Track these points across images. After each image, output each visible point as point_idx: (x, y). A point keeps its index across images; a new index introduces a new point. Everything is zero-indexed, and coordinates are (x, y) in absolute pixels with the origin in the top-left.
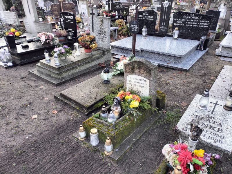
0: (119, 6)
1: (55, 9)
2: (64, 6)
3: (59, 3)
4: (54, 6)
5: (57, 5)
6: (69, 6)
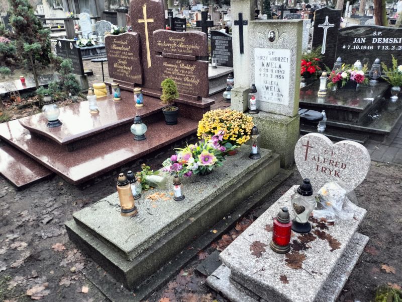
0: (369, 39)
1: (120, 54)
2: (159, 44)
3: (137, 32)
4: (116, 44)
5: (130, 40)
6: (180, 48)
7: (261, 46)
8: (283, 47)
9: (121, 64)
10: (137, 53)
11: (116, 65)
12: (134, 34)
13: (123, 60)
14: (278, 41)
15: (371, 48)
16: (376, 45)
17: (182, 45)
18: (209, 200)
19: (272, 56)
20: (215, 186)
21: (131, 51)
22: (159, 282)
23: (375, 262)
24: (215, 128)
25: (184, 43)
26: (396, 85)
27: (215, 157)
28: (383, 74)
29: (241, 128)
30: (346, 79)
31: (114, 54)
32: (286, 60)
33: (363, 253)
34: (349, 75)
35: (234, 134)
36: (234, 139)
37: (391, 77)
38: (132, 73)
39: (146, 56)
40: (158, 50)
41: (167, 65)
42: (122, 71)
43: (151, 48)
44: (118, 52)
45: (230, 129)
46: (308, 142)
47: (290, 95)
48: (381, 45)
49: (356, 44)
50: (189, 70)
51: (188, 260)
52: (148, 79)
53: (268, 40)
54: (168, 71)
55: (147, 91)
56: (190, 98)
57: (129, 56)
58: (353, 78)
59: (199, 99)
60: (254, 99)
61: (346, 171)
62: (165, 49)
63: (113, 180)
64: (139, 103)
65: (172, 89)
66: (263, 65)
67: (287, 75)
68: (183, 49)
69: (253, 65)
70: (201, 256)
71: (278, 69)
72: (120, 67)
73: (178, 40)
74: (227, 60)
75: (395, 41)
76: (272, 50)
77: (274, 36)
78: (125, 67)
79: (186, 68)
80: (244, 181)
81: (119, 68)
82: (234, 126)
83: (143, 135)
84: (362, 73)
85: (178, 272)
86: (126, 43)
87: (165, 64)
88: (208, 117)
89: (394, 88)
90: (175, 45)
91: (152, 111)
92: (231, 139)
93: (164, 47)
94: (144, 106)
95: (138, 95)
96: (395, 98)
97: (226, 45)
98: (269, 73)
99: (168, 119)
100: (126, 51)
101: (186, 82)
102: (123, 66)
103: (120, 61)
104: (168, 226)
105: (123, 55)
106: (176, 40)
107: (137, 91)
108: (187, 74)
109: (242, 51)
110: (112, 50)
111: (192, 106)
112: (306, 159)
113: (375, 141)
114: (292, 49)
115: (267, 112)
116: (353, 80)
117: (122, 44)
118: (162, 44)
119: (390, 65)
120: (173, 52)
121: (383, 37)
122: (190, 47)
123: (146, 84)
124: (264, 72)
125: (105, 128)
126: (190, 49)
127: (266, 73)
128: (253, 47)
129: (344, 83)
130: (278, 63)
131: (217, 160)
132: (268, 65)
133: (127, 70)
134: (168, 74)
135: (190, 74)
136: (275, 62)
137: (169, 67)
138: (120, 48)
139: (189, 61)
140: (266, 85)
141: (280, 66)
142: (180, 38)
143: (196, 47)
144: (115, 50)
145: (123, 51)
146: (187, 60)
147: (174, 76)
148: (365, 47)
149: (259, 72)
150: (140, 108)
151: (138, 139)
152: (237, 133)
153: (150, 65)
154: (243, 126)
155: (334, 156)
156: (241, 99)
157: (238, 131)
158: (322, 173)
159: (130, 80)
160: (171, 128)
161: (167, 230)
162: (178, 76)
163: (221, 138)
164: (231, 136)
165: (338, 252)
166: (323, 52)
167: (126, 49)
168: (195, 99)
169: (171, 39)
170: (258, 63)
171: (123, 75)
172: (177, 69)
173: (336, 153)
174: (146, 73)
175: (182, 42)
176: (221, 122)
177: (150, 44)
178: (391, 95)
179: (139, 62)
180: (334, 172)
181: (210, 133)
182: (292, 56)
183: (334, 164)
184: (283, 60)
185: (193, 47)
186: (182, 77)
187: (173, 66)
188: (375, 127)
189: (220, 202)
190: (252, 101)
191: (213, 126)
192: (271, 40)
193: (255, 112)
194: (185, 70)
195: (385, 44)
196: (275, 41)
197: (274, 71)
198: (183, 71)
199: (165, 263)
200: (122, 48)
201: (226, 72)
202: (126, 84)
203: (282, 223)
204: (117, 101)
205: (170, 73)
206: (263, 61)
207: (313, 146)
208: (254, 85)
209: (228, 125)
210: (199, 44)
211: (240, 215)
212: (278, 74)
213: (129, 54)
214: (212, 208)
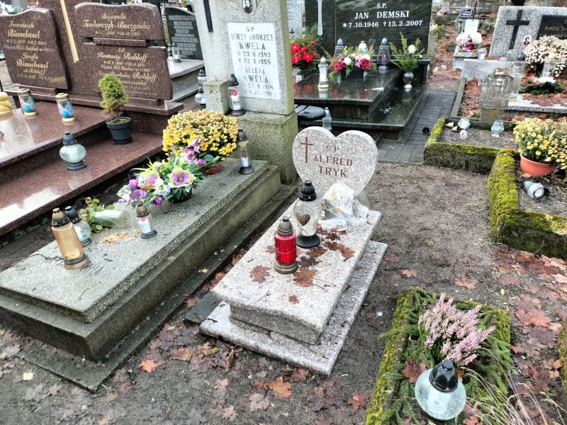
0: (373, 13)
1: (25, 45)
2: (87, 25)
3: (47, 7)
4: (15, 28)
5: (39, 21)
6: (120, 30)
7: (236, 20)
8: (265, 20)
9: (27, 61)
10: (54, 42)
11: (20, 63)
12: (44, 11)
13: (31, 53)
14: (257, 12)
15: (376, 24)
16: (381, 20)
17: (122, 25)
18: (191, 232)
19: (250, 34)
20: (198, 213)
21: (43, 38)
22: (136, 344)
23: (395, 269)
24: (187, 137)
25: (126, 22)
26: (409, 70)
27: (193, 175)
28: (393, 58)
29: (222, 133)
30: (350, 66)
31: (13, 45)
32: (270, 37)
33: (381, 262)
34: (354, 60)
35: (215, 142)
36: (216, 149)
37: (402, 61)
38: (49, 72)
39: (69, 45)
40: (86, 34)
41: (105, 56)
42: (31, 71)
43: (74, 32)
44: (20, 41)
45: (208, 135)
46: (307, 138)
47: (281, 85)
48: (387, 20)
49: (358, 21)
50: (140, 61)
51: (172, 310)
52: (76, 80)
53: (243, 11)
54: (106, 65)
55: (77, 99)
56: (146, 103)
57: (40, 47)
58: (358, 65)
59: (160, 102)
60: (236, 95)
61: (353, 168)
62: (97, 33)
63: (45, 230)
64: (68, 117)
65: (117, 90)
66: (241, 46)
67: (274, 58)
68: (125, 30)
69: (228, 48)
70: (190, 303)
71: (261, 51)
72: (27, 65)
73: (116, 17)
74: (195, 50)
75: (403, 14)
76: (250, 25)
77: (251, 5)
78: (36, 65)
79: (134, 58)
80: (236, 203)
81: (25, 68)
82: (213, 131)
83: (81, 161)
84: (368, 57)
85: (161, 327)
86: (32, 26)
87: (101, 55)
88: (175, 122)
89: (407, 75)
90: (112, 25)
91: (90, 125)
92: (212, 149)
93: (96, 29)
94: (76, 120)
95: (64, 105)
96: (408, 87)
97: (189, 28)
98: (251, 57)
99: (116, 136)
100: (33, 39)
101: (137, 80)
102: (32, 62)
103: (26, 56)
104: (138, 270)
105: (30, 46)
106: (112, 17)
107: (62, 98)
108: (137, 67)
109: (210, 29)
110: (10, 38)
111: (151, 114)
112: (307, 162)
113: (390, 140)
114: (276, 22)
115: (255, 112)
116: (359, 66)
117: (26, 29)
118: (91, 25)
119: (399, 46)
120: (111, 36)
121: (388, 10)
122: (135, 27)
123: (74, 89)
124: (244, 57)
125: (18, 157)
126: (136, 31)
127: (247, 58)
128: (225, 23)
129: (348, 71)
130: (260, 43)
131: (195, 178)
132: (248, 46)
133: (40, 69)
134: (107, 70)
135: (141, 67)
136: (256, 41)
137: (108, 59)
138: (22, 35)
139: (137, 48)
140: (250, 74)
141: (263, 47)
142: (119, 14)
143: (144, 26)
144: (14, 38)
145: (28, 39)
146: (134, 47)
147: (117, 72)
148: (369, 24)
149: (238, 57)
150: (71, 124)
151: (74, 168)
152: (219, 140)
153: (76, 58)
154: (225, 131)
155: (338, 152)
156: (219, 95)
157: (220, 137)
158: (326, 176)
159: (47, 84)
160: (124, 148)
161: (137, 277)
162: (123, 72)
163: (197, 149)
164: (210, 146)
165: (352, 262)
166: (320, 33)
167: (34, 36)
168: (153, 104)
169: (104, 17)
170: (234, 44)
171: (34, 77)
172: (120, 61)
173: (340, 147)
174: (71, 72)
175: (123, 20)
176: (194, 127)
177: (72, 27)
178: (404, 84)
179: (58, 54)
180: (340, 172)
181: (181, 144)
182: (277, 32)
183: (339, 162)
184: (266, 38)
185: (140, 27)
186: (128, 72)
187: (113, 57)
188: (387, 123)
189: (206, 233)
190: (234, 98)
191: (184, 134)
192: (248, 10)
193: (239, 114)
194: (133, 61)
195: (392, 19)
196: (252, 13)
197: (257, 54)
198: (130, 64)
199: (141, 321)
200: (27, 35)
201: (195, 67)
202: (43, 91)
203: (285, 236)
204: (31, 116)
205: (111, 68)
206: (241, 41)
207: (312, 142)
208: (233, 76)
209: (205, 131)
210: (149, 22)
211: (236, 247)
212: (262, 58)
213: (40, 43)
214: (197, 241)
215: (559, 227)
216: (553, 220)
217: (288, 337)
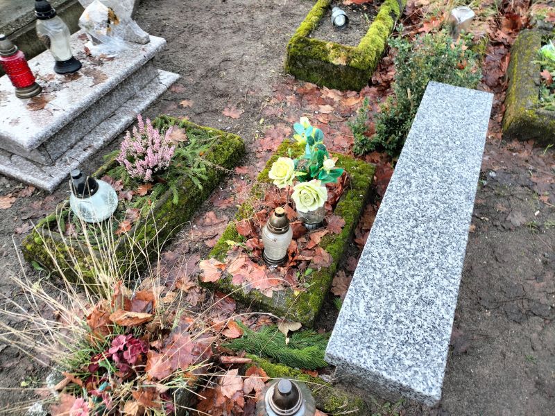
23: (175, 100)
33: (164, 92)
165: (99, 89)
215: (335, 57)
216: (333, 48)
217: (27, 159)
